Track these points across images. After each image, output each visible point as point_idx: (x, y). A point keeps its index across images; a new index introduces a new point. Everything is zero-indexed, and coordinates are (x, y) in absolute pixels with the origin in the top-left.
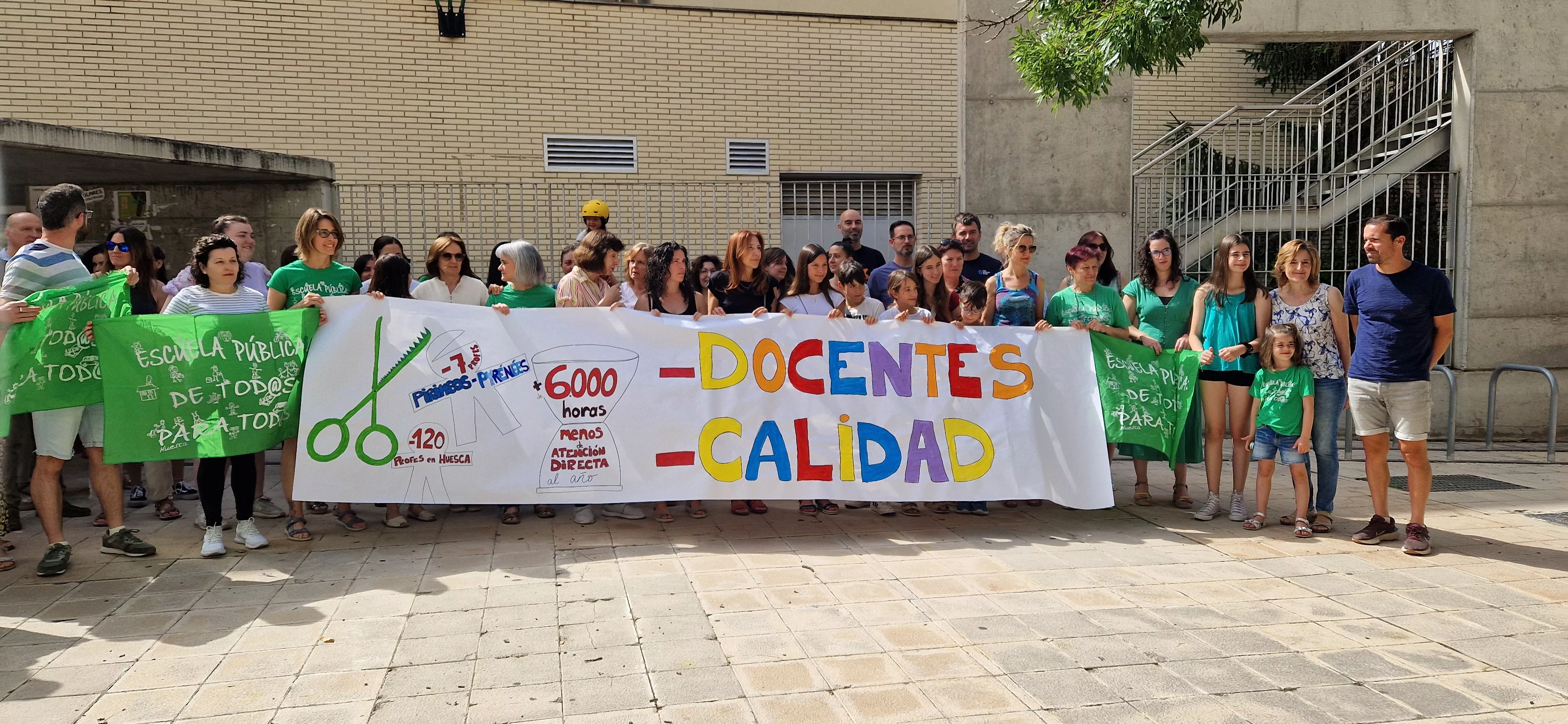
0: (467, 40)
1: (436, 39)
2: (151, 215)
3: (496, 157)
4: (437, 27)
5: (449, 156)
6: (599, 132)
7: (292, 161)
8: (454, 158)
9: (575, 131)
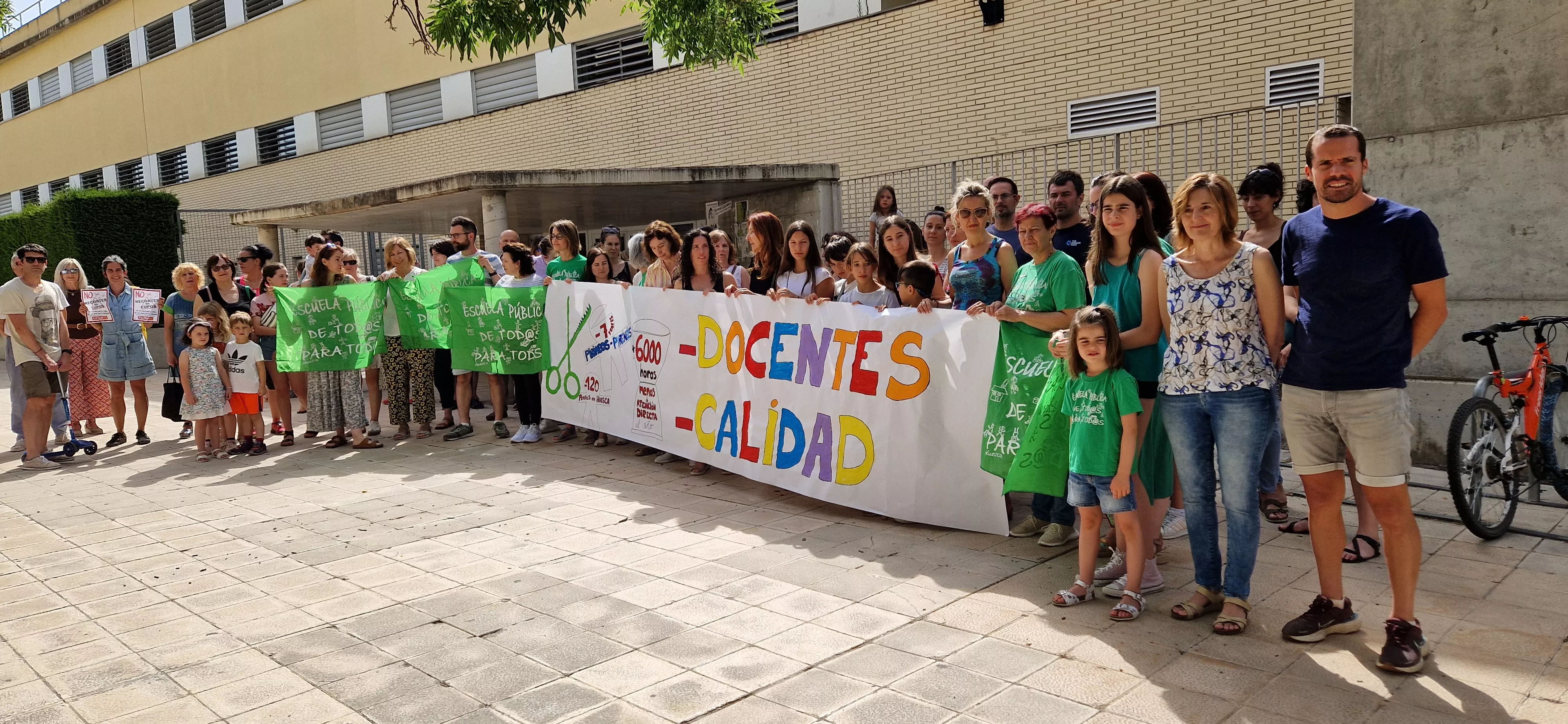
0: (1006, 24)
1: (981, 30)
3: (1026, 132)
4: (982, 18)
5: (989, 138)
6: (1121, 88)
7: (791, 169)
8: (993, 139)
9: (1098, 92)
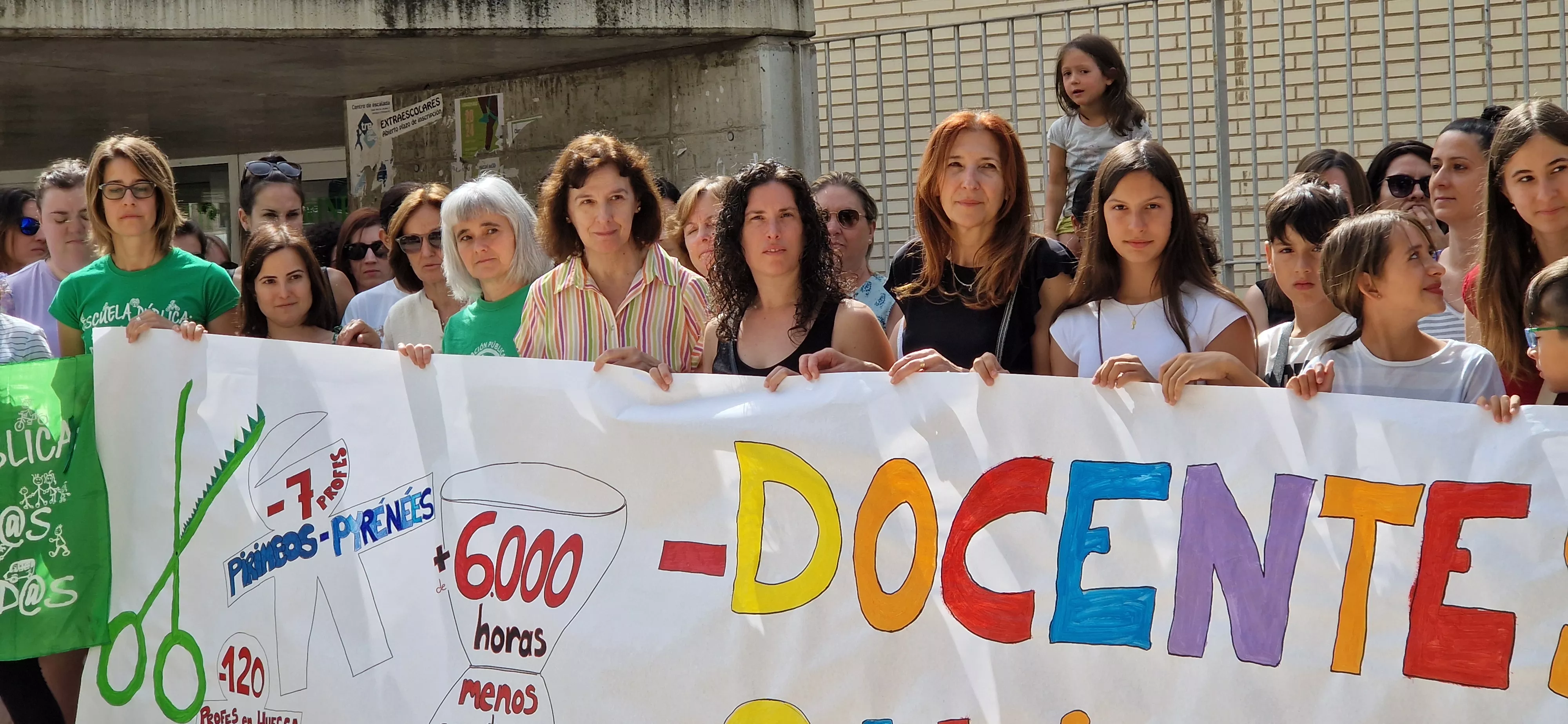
2: (504, 144)
